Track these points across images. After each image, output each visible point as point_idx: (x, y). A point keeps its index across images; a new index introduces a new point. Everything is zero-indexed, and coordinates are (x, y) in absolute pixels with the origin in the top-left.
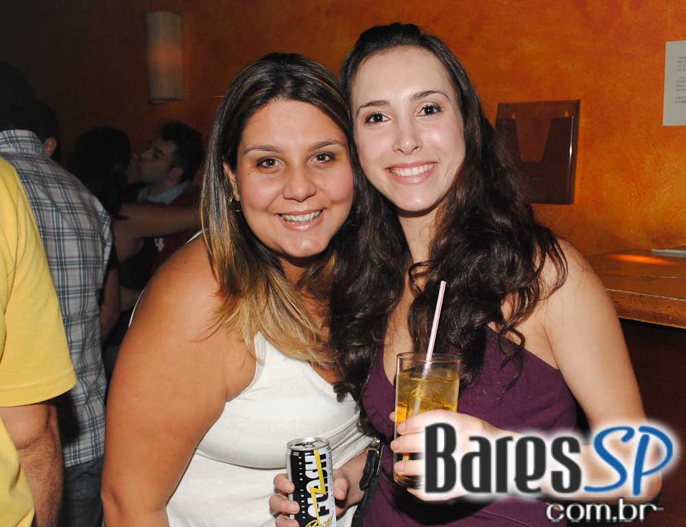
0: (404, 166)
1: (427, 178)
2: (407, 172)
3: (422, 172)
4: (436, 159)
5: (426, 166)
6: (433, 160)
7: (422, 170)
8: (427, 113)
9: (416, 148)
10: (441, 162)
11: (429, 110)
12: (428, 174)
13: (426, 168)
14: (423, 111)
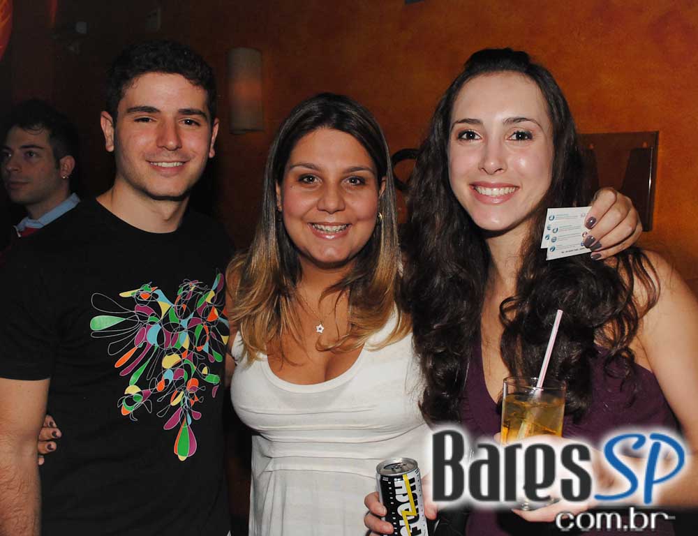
0: (486, 185)
1: (506, 200)
2: (487, 191)
3: (502, 194)
4: (519, 184)
5: (507, 189)
6: (516, 185)
7: (502, 191)
8: (518, 138)
9: (500, 169)
10: (522, 188)
11: (521, 136)
12: (507, 197)
13: (507, 190)
14: (515, 135)
